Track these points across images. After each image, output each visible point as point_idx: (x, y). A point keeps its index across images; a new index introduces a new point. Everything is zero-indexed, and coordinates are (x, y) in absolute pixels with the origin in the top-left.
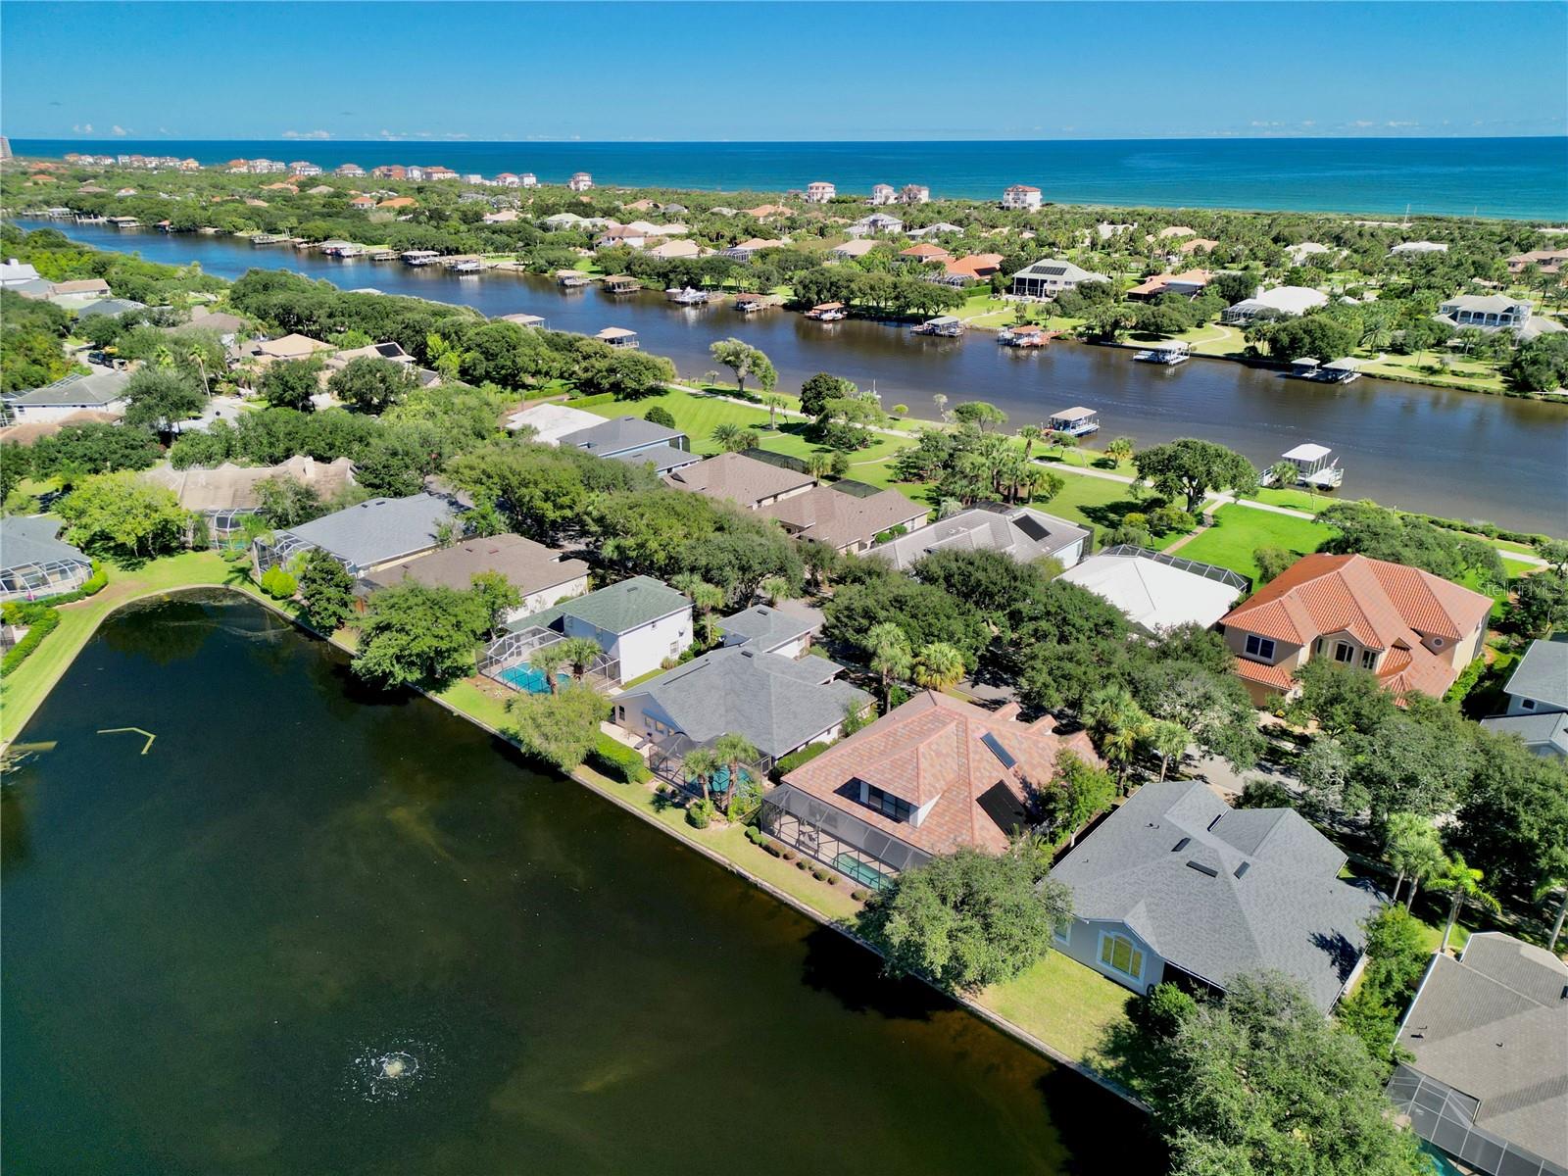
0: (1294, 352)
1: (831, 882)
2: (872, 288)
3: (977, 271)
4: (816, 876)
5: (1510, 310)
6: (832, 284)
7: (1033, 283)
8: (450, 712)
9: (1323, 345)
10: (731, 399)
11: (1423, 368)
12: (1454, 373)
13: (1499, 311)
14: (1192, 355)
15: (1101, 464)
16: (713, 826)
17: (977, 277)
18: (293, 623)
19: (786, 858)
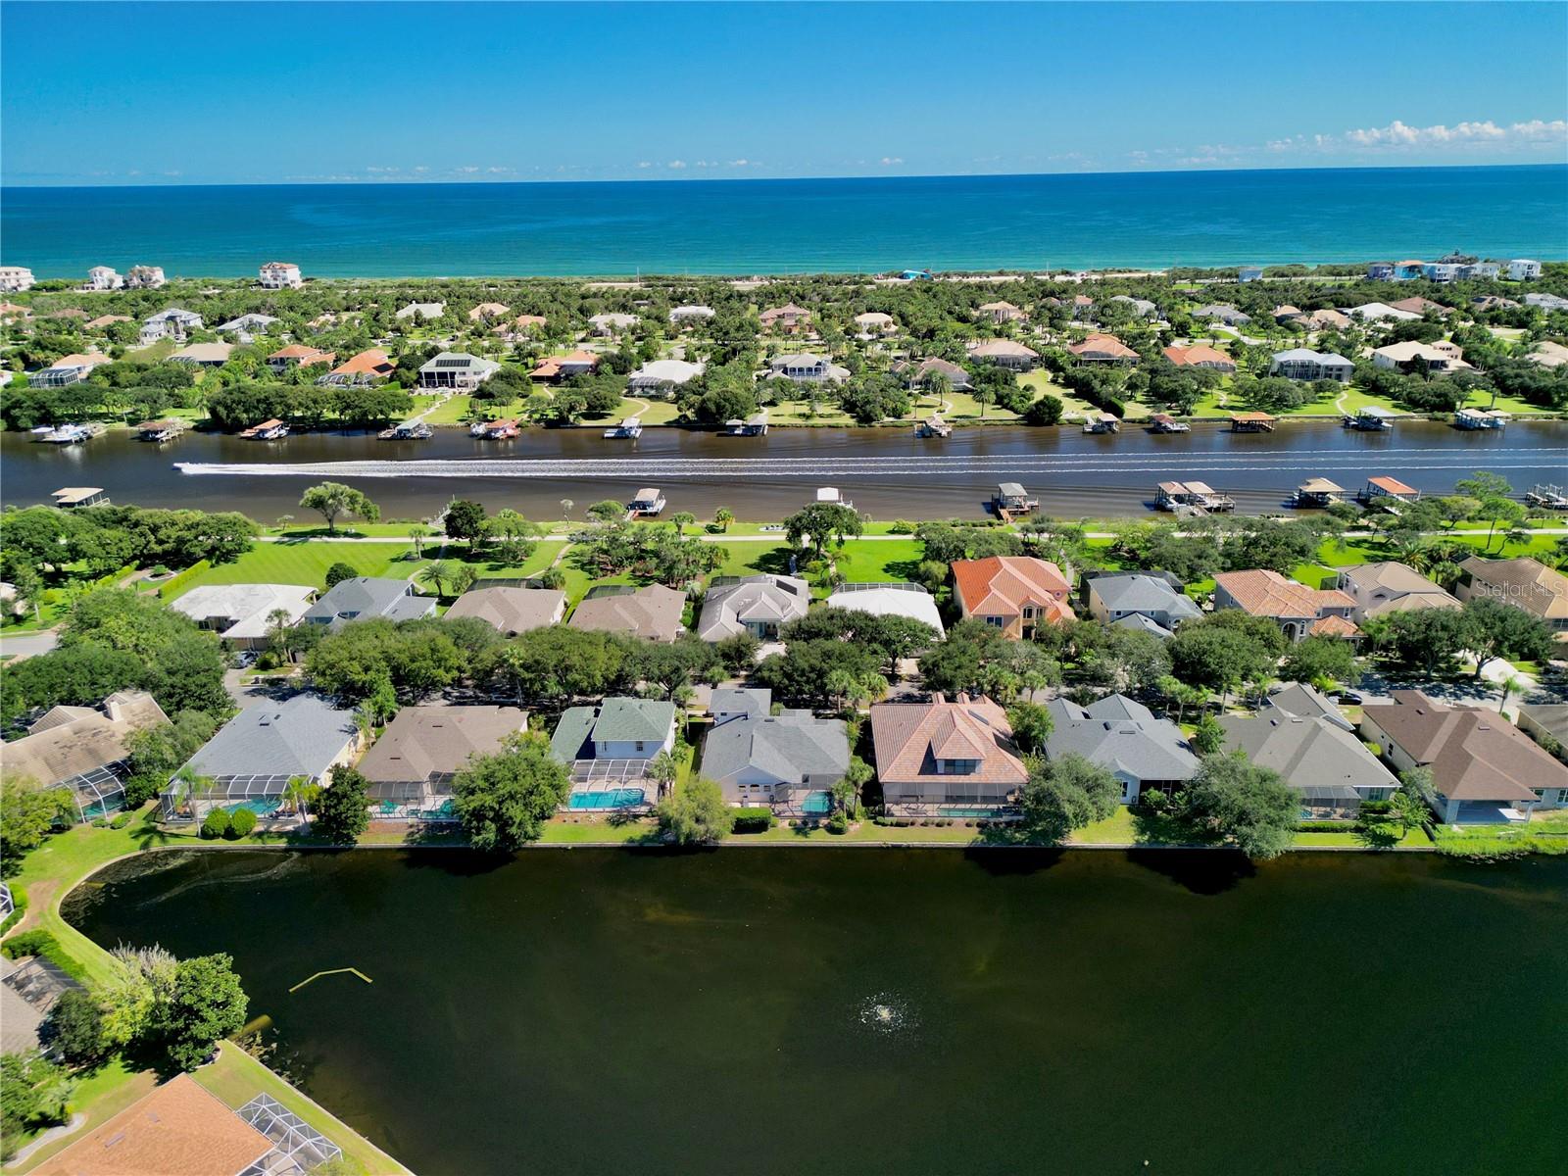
0: (722, 417)
1: (949, 825)
2: (315, 402)
3: (376, 368)
4: (939, 825)
5: (819, 364)
6: (258, 401)
7: (442, 375)
8: (566, 849)
9: (738, 408)
10: (326, 539)
11: (800, 415)
12: (821, 416)
13: (813, 366)
14: (644, 427)
15: (712, 530)
16: (851, 829)
17: (378, 375)
18: (286, 850)
19: (912, 824)
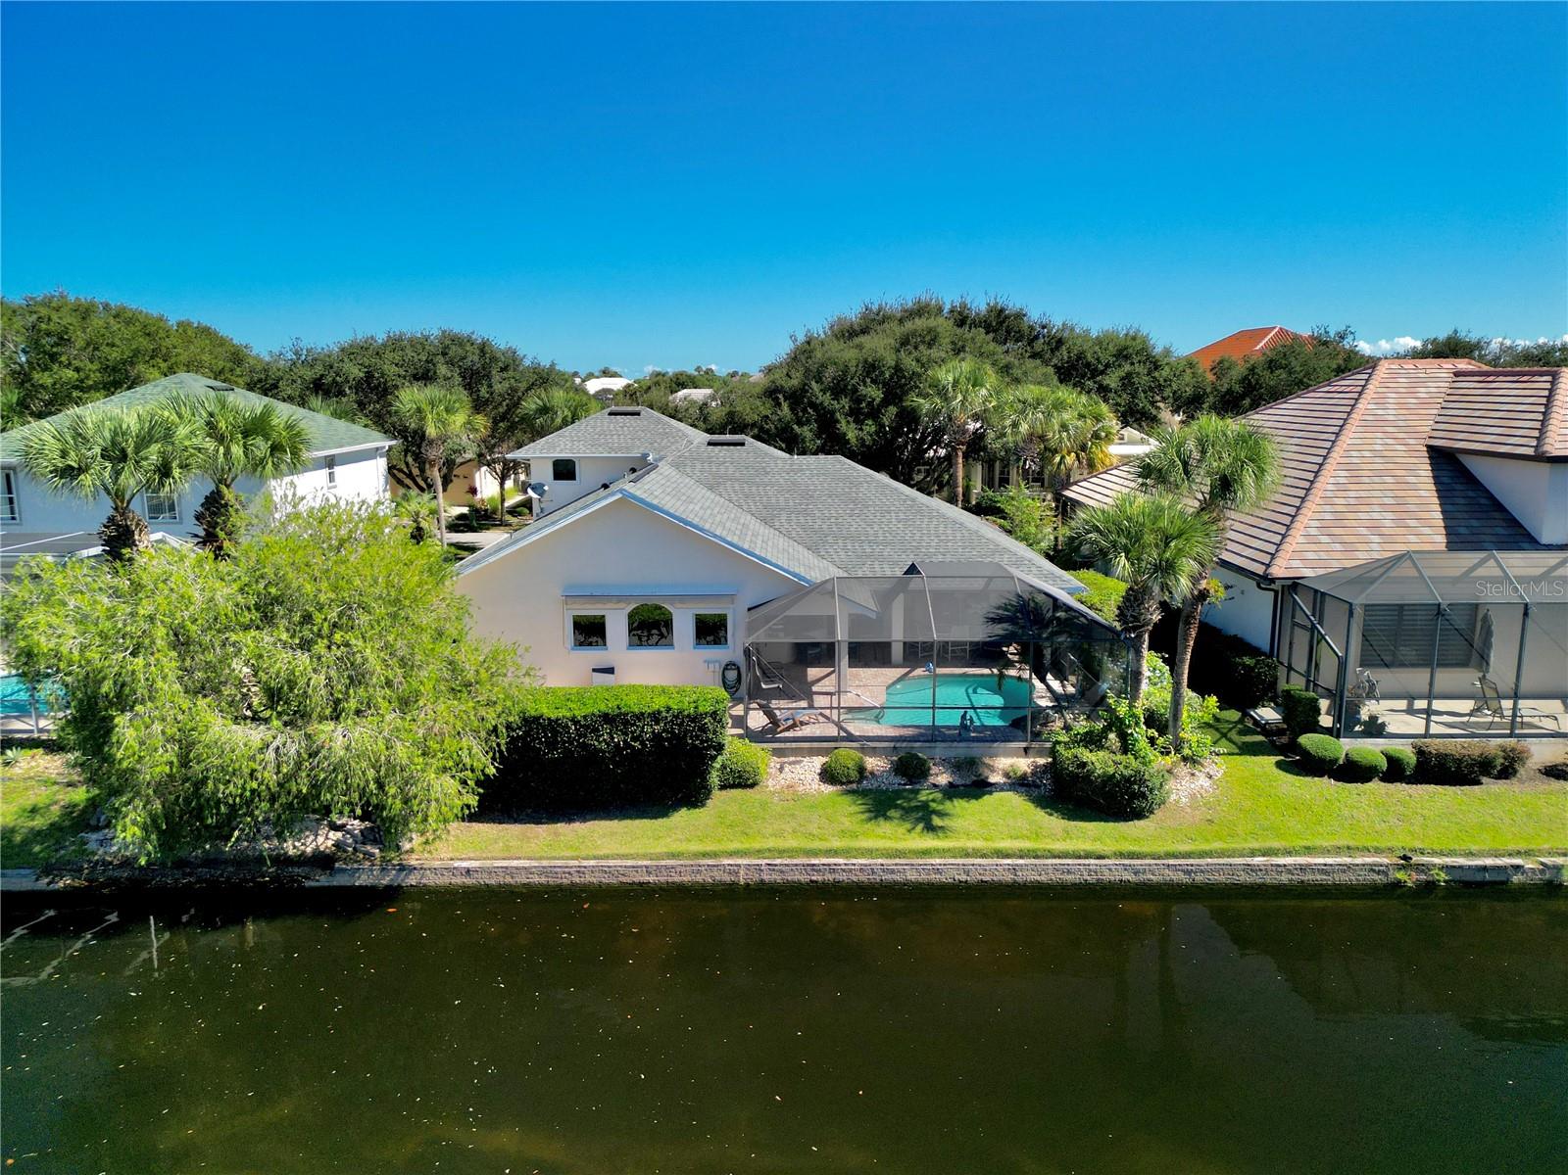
19: (1506, 768)
